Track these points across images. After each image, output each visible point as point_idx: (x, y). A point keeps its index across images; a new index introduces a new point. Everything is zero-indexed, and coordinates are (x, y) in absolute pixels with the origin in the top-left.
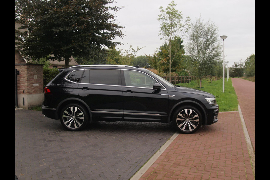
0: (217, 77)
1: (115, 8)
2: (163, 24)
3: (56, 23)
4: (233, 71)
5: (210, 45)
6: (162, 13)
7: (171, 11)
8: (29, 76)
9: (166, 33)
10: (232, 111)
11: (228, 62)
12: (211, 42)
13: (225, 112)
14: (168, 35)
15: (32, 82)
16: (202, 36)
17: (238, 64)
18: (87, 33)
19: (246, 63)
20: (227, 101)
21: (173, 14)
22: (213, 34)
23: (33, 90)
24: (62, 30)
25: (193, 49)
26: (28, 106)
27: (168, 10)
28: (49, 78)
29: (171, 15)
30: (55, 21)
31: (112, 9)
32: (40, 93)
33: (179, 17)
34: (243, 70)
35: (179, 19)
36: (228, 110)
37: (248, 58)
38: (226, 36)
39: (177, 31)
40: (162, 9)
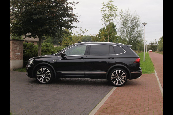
0: (138, 51)
1: (73, 3)
2: (104, 15)
3: (34, 12)
4: (150, 47)
5: (135, 29)
6: (103, 7)
7: (110, 6)
8: (14, 48)
9: (106, 20)
10: (150, 73)
11: (146, 41)
12: (136, 27)
13: (146, 74)
14: (108, 22)
15: (16, 52)
16: (130, 23)
17: (153, 43)
18: (55, 19)
19: (159, 42)
20: (147, 67)
21: (111, 8)
22: (137, 21)
23: (16, 58)
24: (39, 17)
25: (123, 31)
26: (13, 68)
27: (108, 5)
28: (26, 49)
29: (110, 8)
30: (34, 11)
31: (71, 3)
32: (21, 60)
33: (115, 10)
34: (157, 47)
35: (115, 11)
36: (148, 73)
37: (160, 38)
38: (147, 23)
39: (114, 19)
40: (104, 4)
